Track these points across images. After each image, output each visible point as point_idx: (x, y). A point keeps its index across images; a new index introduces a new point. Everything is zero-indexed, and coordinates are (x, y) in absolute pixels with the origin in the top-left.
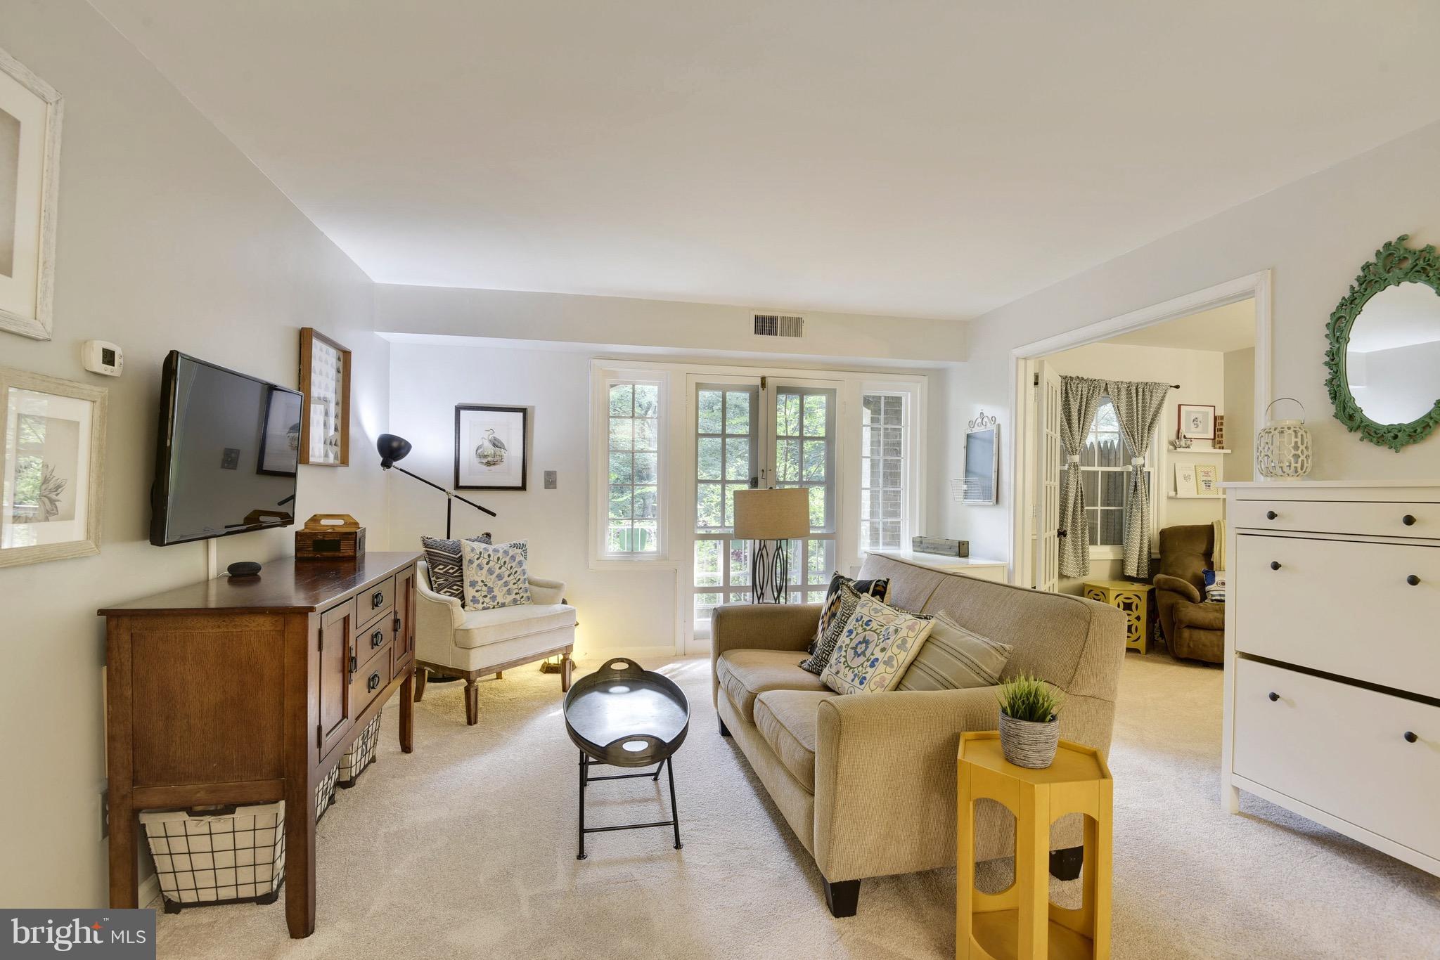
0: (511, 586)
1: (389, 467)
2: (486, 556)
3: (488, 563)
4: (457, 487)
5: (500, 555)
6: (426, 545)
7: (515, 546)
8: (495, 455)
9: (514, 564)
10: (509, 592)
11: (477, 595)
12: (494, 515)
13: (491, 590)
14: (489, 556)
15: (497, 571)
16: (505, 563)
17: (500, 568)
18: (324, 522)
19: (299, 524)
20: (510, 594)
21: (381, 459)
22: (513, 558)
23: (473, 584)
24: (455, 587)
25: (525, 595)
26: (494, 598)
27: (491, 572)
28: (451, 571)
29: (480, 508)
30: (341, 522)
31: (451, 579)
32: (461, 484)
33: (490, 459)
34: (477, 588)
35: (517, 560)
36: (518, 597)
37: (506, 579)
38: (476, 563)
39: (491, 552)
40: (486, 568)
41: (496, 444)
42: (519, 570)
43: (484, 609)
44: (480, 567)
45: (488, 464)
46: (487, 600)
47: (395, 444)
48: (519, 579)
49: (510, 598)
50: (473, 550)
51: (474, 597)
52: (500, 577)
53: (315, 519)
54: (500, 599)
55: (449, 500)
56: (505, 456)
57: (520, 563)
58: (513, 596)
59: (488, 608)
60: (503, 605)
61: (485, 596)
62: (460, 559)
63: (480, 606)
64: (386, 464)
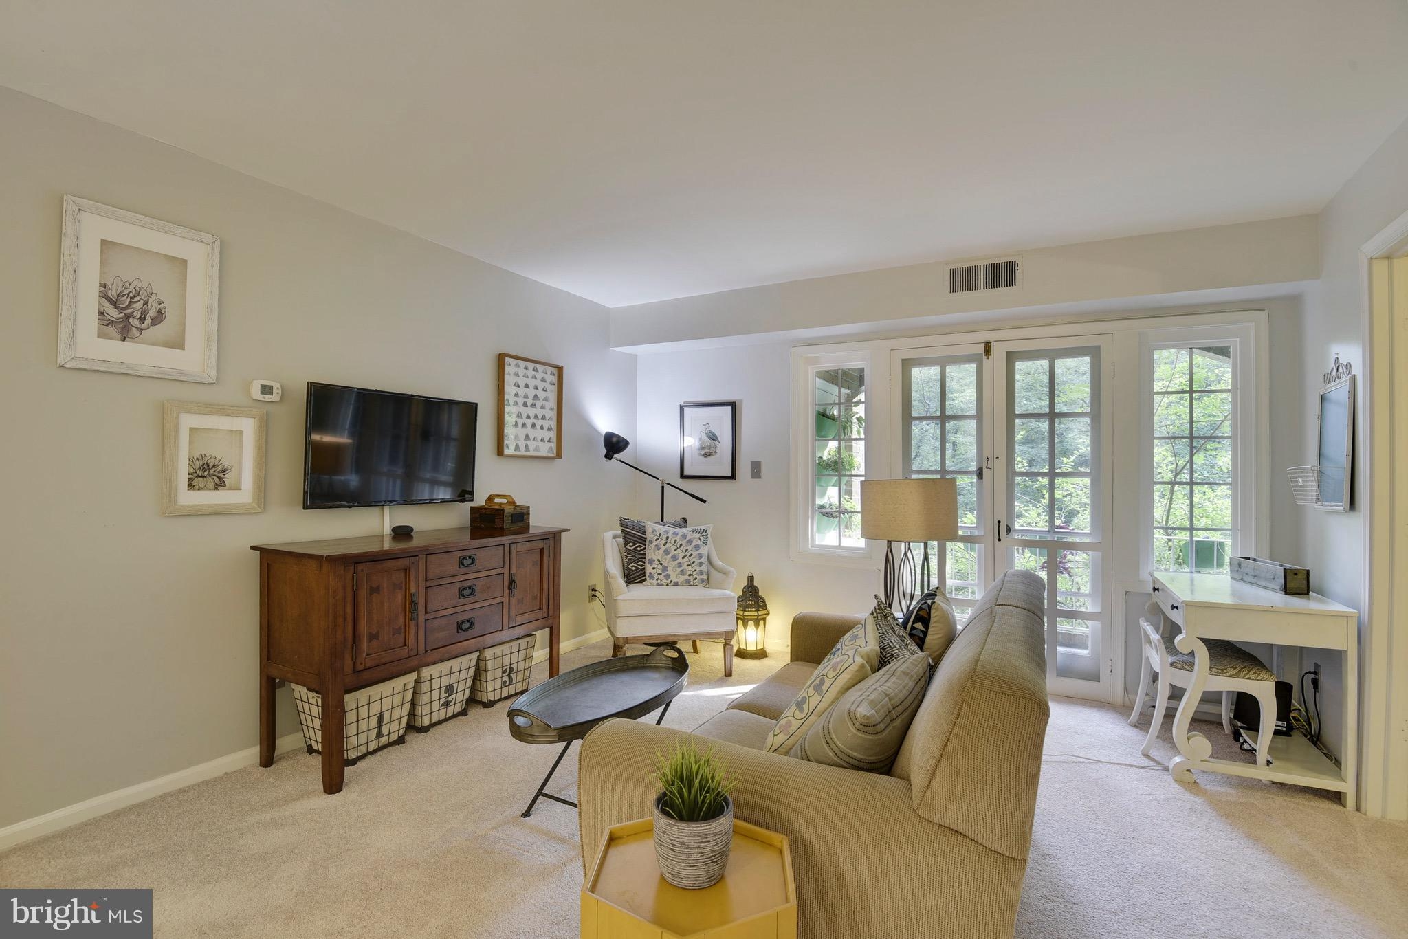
0: (685, 567)
1: (610, 459)
2: (664, 538)
3: (665, 544)
4: (683, 476)
5: (678, 538)
6: (622, 525)
7: (696, 531)
8: (710, 447)
9: (690, 548)
10: (682, 573)
11: (653, 572)
12: (704, 501)
13: (665, 569)
14: (667, 538)
15: (673, 553)
16: (681, 545)
17: (675, 550)
18: (497, 500)
19: (480, 500)
20: (683, 575)
21: (605, 451)
22: (690, 542)
23: (651, 562)
24: (640, 563)
25: (699, 577)
26: (668, 576)
27: (667, 552)
28: (639, 549)
29: (691, 495)
30: (504, 501)
31: (638, 556)
32: (685, 473)
33: (707, 450)
34: (654, 566)
35: (695, 543)
36: (691, 578)
37: (680, 560)
38: (655, 543)
39: (670, 535)
40: (663, 548)
41: (713, 437)
42: (695, 553)
43: (658, 585)
44: (658, 547)
45: (706, 455)
46: (661, 577)
47: (615, 439)
48: (694, 562)
49: (682, 579)
50: (654, 531)
51: (651, 573)
52: (674, 558)
53: (491, 499)
54: (673, 578)
55: (663, 487)
56: (718, 449)
57: (697, 547)
58: (686, 577)
59: (662, 585)
60: (676, 584)
61: (660, 574)
62: (644, 540)
63: (655, 582)
64: (609, 456)
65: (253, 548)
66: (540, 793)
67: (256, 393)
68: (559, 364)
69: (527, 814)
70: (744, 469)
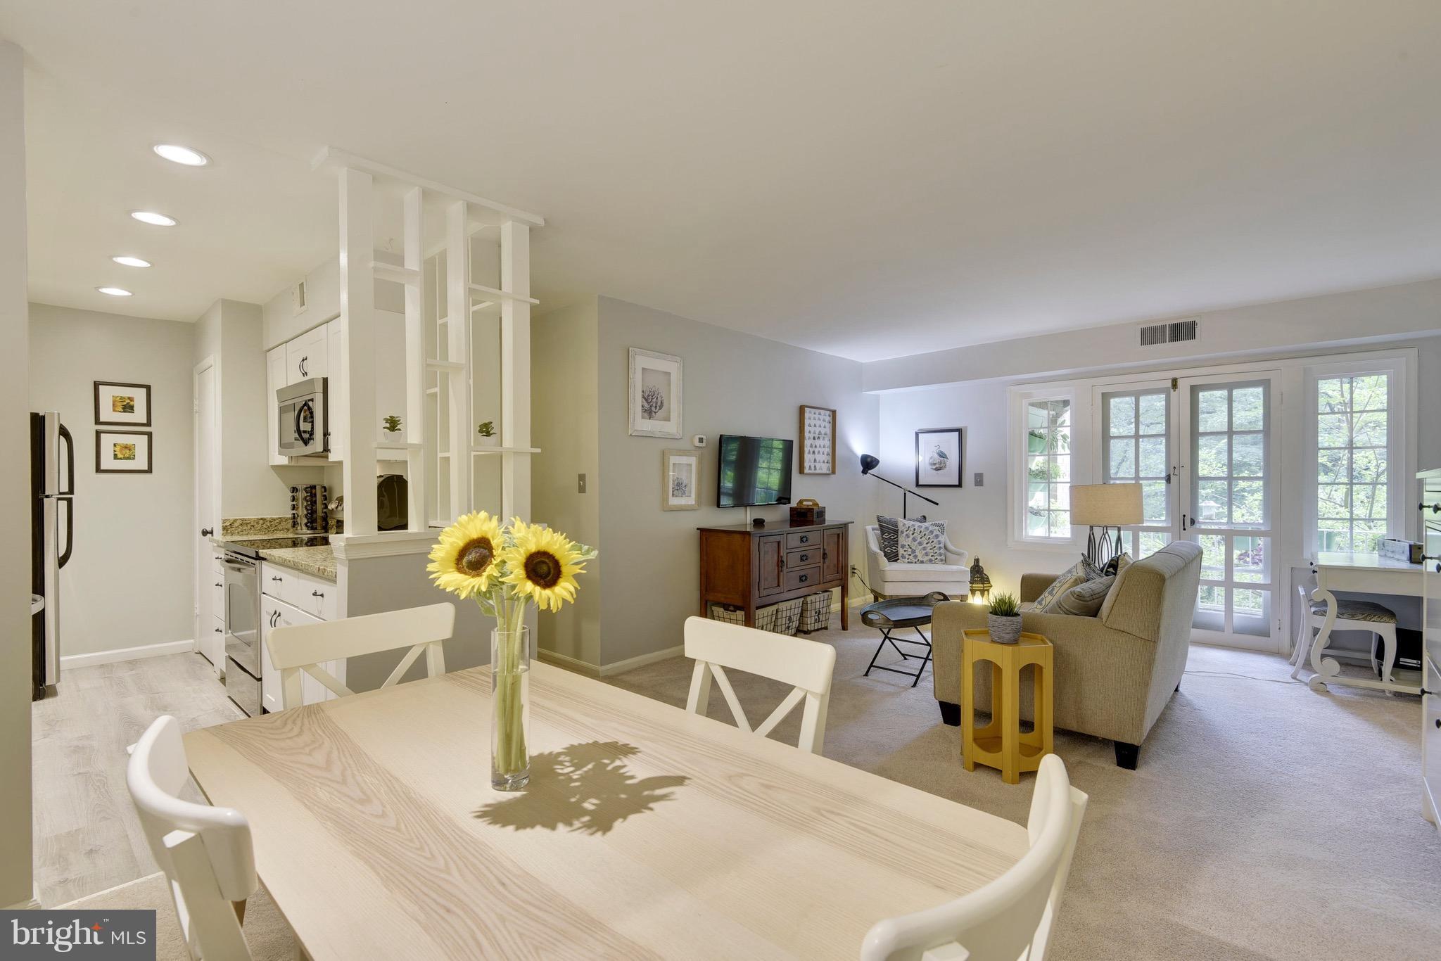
0: (928, 550)
1: (866, 474)
2: (912, 529)
3: (913, 534)
4: (918, 485)
5: (922, 530)
6: (879, 521)
7: (936, 525)
8: (941, 463)
9: (931, 536)
10: (927, 554)
11: (905, 553)
12: (937, 504)
13: (914, 551)
14: (914, 529)
15: (919, 540)
16: (925, 535)
17: (921, 538)
18: (805, 503)
19: (794, 504)
20: (927, 556)
21: (862, 468)
22: (932, 532)
23: (903, 546)
24: (894, 548)
25: (939, 558)
26: (916, 557)
27: (914, 540)
28: (892, 537)
29: (927, 499)
30: (811, 503)
31: (892, 543)
32: (920, 483)
33: (937, 466)
34: (905, 549)
35: (935, 534)
36: (933, 558)
37: (924, 545)
38: (905, 533)
39: (916, 527)
40: (912, 536)
41: (942, 455)
42: (935, 541)
43: (908, 562)
44: (907, 536)
45: (937, 469)
46: (911, 557)
47: (869, 460)
48: (935, 547)
49: (926, 558)
50: (904, 525)
51: (903, 554)
52: (920, 544)
53: (801, 502)
54: (920, 558)
55: (905, 494)
56: (948, 464)
57: (937, 536)
58: (930, 557)
59: (912, 563)
60: (922, 562)
61: (910, 555)
62: (897, 531)
63: (906, 561)
64: (865, 472)
65: (698, 529)
66: (871, 665)
67: (697, 444)
68: (833, 408)
69: (866, 675)
70: (969, 478)
